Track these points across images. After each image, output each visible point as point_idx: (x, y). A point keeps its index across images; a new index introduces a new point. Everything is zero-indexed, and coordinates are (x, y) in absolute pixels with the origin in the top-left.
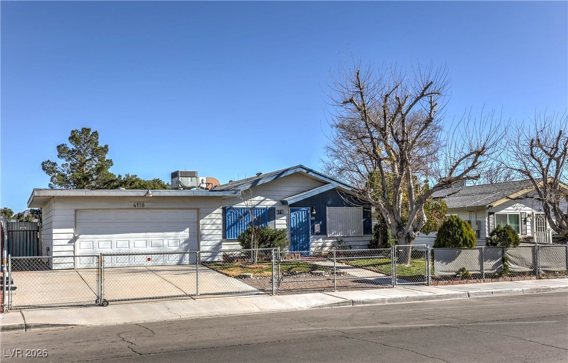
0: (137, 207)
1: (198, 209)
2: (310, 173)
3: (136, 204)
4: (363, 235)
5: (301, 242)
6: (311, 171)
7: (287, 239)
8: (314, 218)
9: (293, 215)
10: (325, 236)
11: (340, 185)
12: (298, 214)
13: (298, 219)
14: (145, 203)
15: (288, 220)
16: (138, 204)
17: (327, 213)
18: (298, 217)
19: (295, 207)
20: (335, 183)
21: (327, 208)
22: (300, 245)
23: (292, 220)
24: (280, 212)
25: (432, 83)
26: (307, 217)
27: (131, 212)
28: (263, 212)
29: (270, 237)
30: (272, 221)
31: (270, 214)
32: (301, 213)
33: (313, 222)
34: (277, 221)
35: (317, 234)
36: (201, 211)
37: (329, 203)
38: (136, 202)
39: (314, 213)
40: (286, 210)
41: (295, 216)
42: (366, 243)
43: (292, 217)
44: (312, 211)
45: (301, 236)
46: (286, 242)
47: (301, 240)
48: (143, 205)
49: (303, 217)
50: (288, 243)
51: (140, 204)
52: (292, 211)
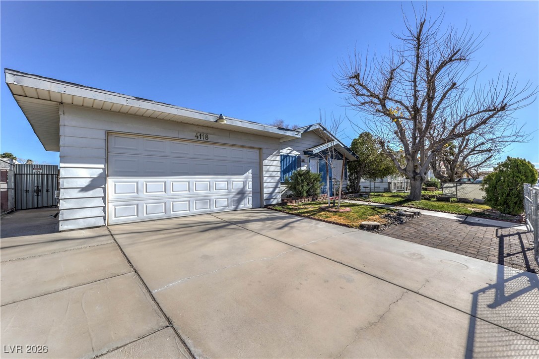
0: (199, 138)
1: (260, 149)
2: (325, 131)
3: (198, 134)
4: (344, 180)
6: (325, 129)
14: (209, 136)
16: (200, 135)
20: (337, 141)
24: (303, 161)
25: (459, 50)
27: (191, 144)
31: (298, 162)
36: (264, 151)
38: (199, 132)
40: (306, 159)
42: (345, 186)
48: (207, 137)
51: (203, 135)
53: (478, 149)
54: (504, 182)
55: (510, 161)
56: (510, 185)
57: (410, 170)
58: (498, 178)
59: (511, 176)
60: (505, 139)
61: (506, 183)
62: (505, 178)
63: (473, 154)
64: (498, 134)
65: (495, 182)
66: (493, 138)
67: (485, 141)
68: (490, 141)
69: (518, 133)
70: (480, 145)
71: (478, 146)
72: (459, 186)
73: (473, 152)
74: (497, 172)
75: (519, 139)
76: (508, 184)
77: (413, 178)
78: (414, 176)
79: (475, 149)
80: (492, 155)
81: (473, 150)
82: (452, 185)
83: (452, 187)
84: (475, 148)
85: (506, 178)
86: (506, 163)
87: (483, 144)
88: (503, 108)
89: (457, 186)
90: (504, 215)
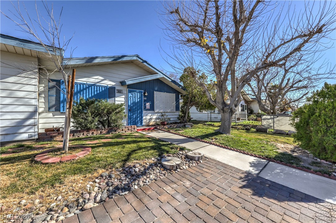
2: (145, 64)
4: (175, 111)
5: (134, 117)
6: (146, 62)
7: (124, 113)
8: (146, 99)
9: (130, 95)
10: (153, 112)
11: (164, 76)
12: (134, 94)
13: (134, 98)
15: (126, 98)
17: (155, 96)
18: (134, 96)
19: (132, 88)
20: (161, 74)
21: (155, 92)
22: (133, 119)
23: (129, 98)
24: (120, 92)
26: (141, 97)
28: (103, 89)
29: (106, 110)
30: (112, 99)
31: (110, 92)
32: (136, 94)
33: (145, 101)
34: (117, 99)
35: (148, 110)
37: (156, 89)
39: (146, 94)
40: (125, 89)
41: (132, 96)
42: (176, 116)
43: (129, 96)
44: (145, 93)
45: (134, 113)
46: (124, 115)
47: (134, 116)
49: (138, 97)
50: (125, 116)
52: (130, 92)
53: (296, 85)
54: (319, 116)
55: (328, 89)
56: (328, 120)
57: (219, 101)
58: (312, 110)
59: (330, 108)
60: (320, 76)
61: (323, 117)
62: (320, 111)
63: (292, 90)
64: (314, 72)
65: (307, 116)
66: (309, 76)
67: (301, 79)
68: (306, 79)
69: (332, 71)
70: (297, 82)
71: (296, 83)
72: (275, 118)
73: (292, 89)
74: (311, 103)
75: (333, 76)
76: (325, 119)
77: (222, 110)
78: (223, 108)
79: (294, 86)
80: (308, 92)
81: (292, 87)
82: (269, 117)
83: (269, 119)
84: (293, 84)
85: (323, 111)
86: (322, 91)
87: (300, 81)
88: (320, 31)
89: (274, 118)
90: (319, 160)
